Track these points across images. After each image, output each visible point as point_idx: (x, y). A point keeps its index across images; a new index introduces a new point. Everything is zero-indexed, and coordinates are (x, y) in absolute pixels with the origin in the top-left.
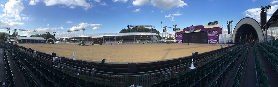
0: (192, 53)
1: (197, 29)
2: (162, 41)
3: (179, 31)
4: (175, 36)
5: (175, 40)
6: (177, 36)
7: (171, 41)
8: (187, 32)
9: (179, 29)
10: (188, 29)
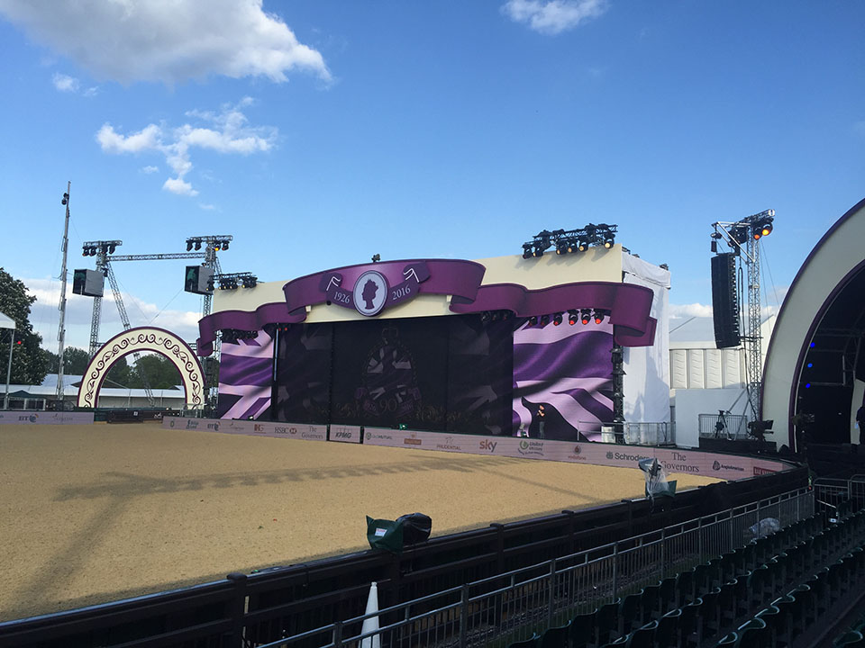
0: (373, 525)
1: (418, 291)
2: (48, 387)
3: (246, 302)
4: (204, 345)
5: (192, 391)
6: (219, 349)
7: (157, 393)
8: (321, 315)
9: (250, 282)
10: (328, 285)
